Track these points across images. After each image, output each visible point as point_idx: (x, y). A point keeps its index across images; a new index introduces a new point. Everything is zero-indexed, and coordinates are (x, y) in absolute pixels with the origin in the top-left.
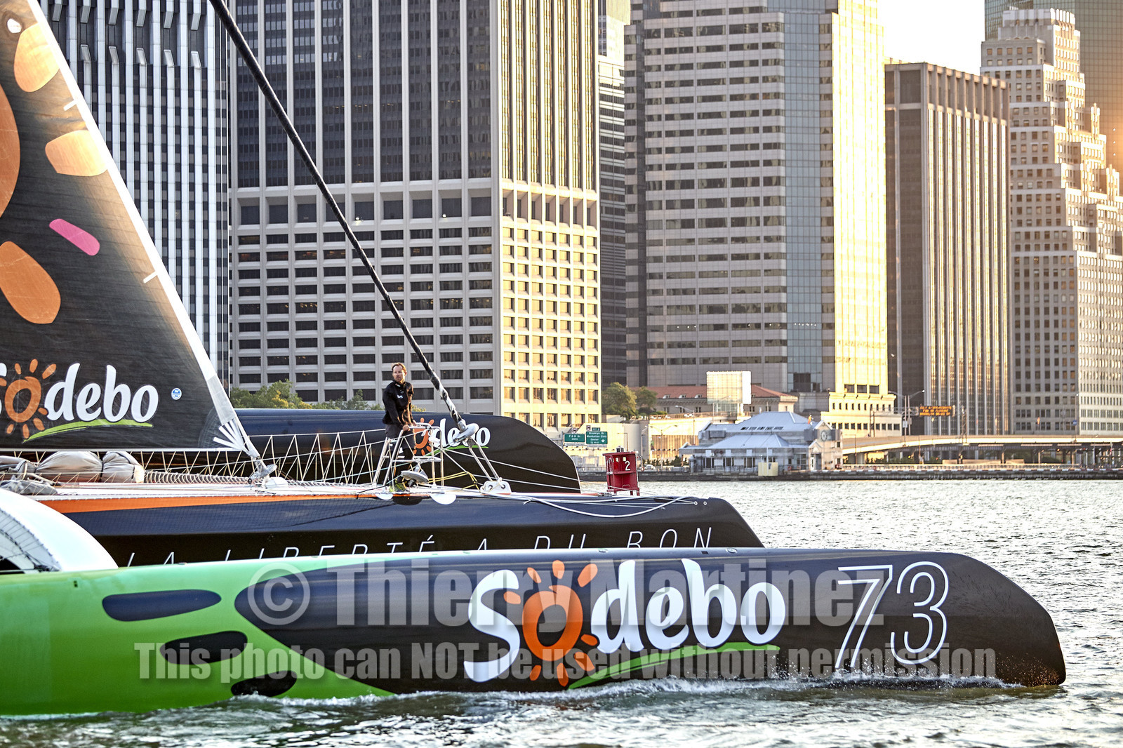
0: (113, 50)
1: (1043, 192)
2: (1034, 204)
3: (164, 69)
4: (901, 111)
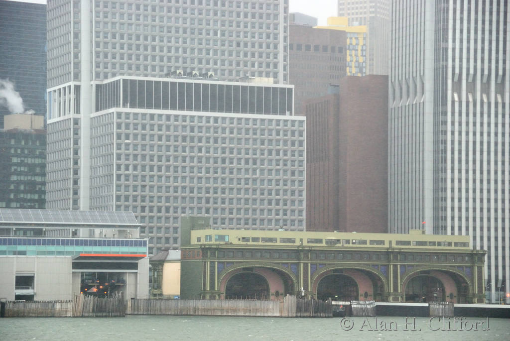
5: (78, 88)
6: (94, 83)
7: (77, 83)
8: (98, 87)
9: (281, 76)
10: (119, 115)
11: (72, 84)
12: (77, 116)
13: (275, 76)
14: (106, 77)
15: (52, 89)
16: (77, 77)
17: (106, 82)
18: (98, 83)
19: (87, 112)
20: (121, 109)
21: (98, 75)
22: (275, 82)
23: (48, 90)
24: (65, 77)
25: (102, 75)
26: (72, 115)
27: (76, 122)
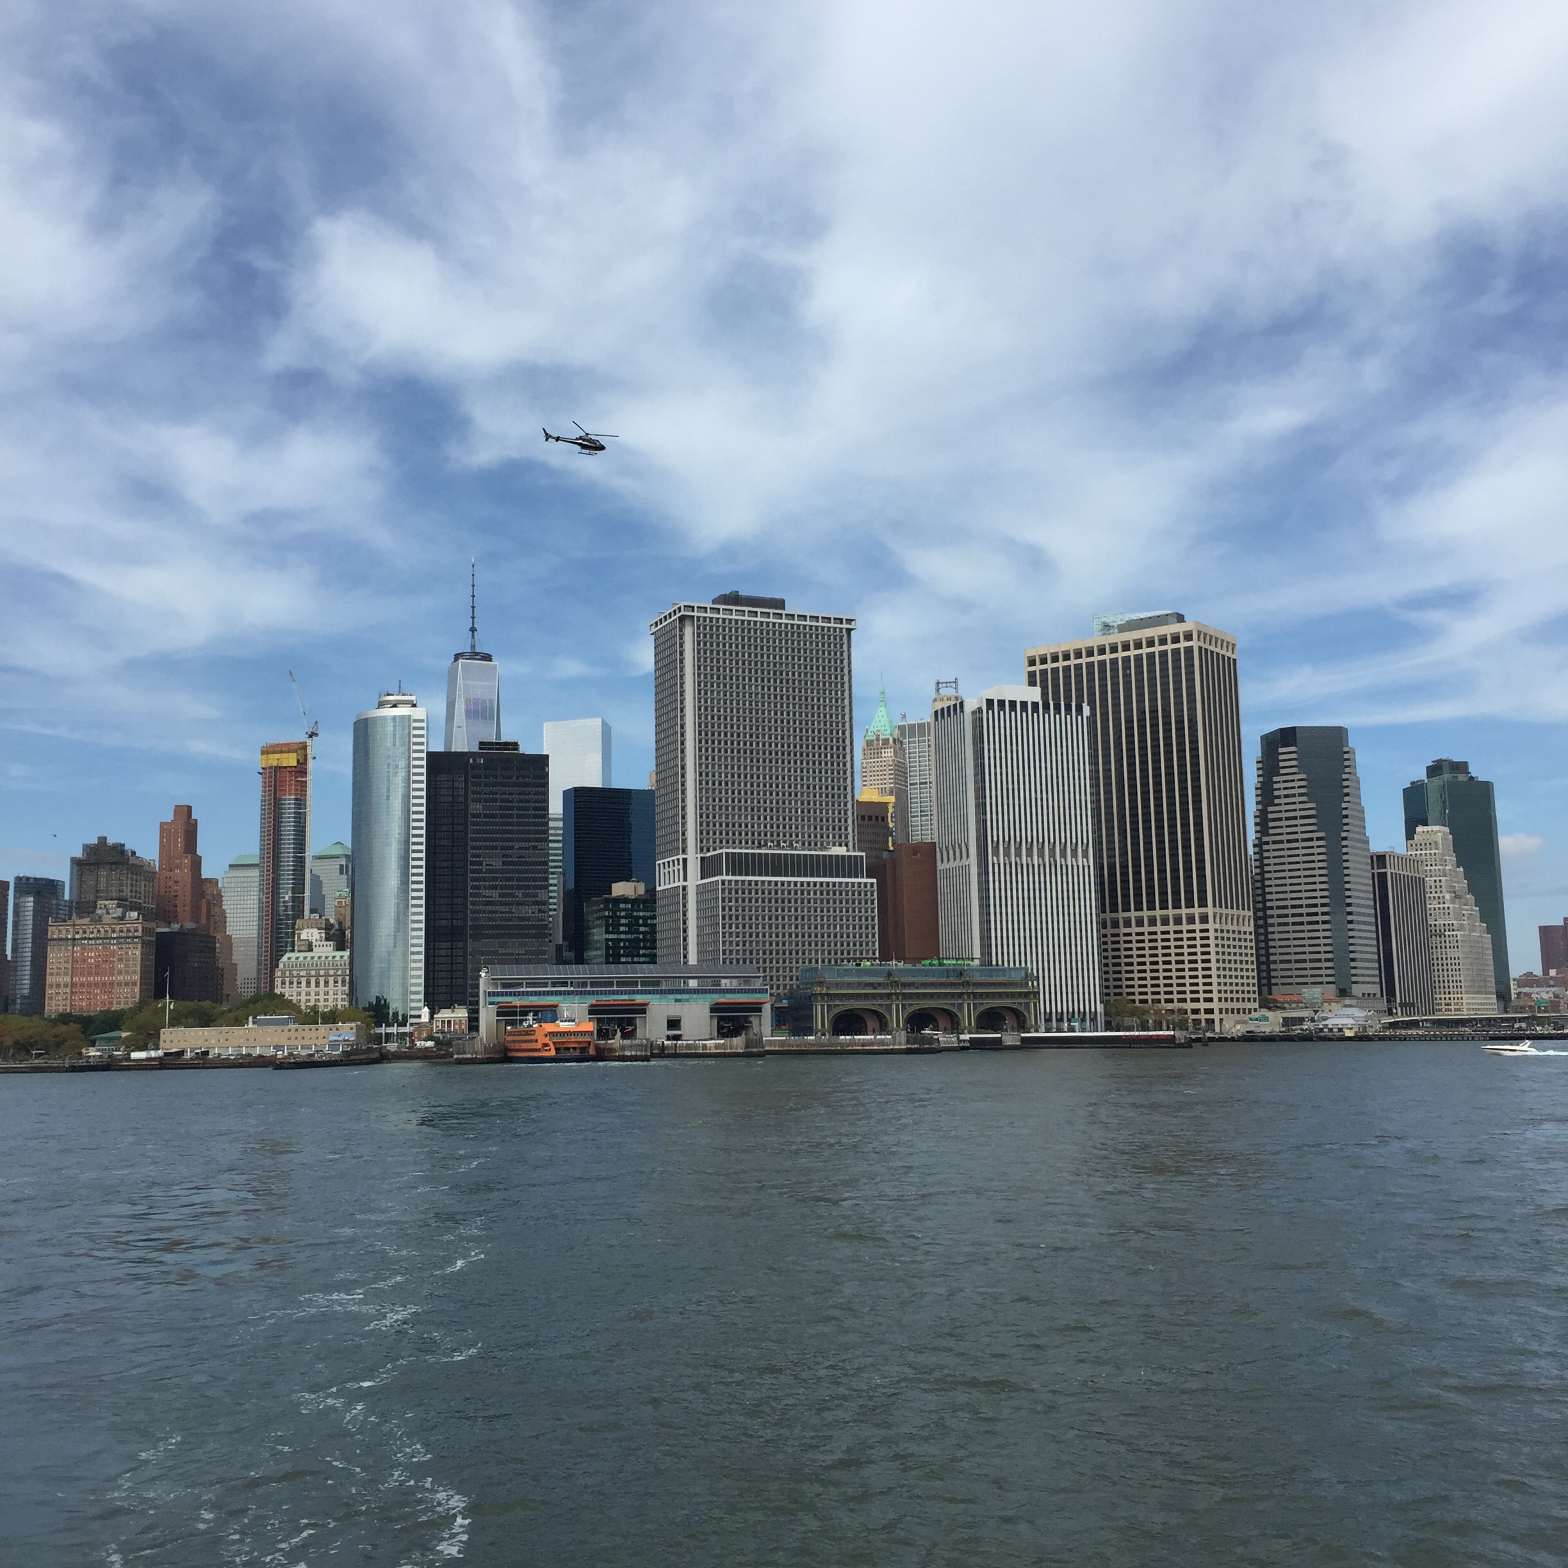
0: (1052, 859)
1: (1441, 906)
2: (1437, 911)
3: (1072, 866)
4: (1378, 873)
5: (685, 860)
6: (699, 856)
7: (685, 856)
8: (702, 859)
9: (851, 845)
10: (723, 882)
11: (681, 857)
12: (685, 884)
13: (847, 845)
14: (708, 850)
15: (661, 862)
16: (684, 851)
17: (708, 855)
18: (702, 855)
19: (694, 880)
20: (725, 877)
21: (702, 850)
22: (848, 850)
23: (657, 862)
24: (675, 851)
25: (705, 849)
26: (682, 883)
27: (684, 888)
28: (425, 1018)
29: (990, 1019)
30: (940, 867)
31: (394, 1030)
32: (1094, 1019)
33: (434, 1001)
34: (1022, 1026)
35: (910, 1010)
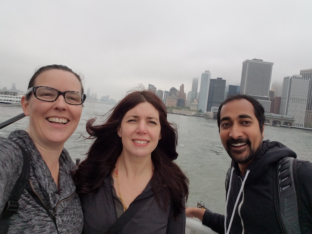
3: (303, 103)
22: (267, 97)
28: (206, 112)
29: (286, 123)
30: (281, 101)
31: (202, 113)
32: (302, 125)
33: (207, 110)
34: (291, 125)
35: (273, 120)
